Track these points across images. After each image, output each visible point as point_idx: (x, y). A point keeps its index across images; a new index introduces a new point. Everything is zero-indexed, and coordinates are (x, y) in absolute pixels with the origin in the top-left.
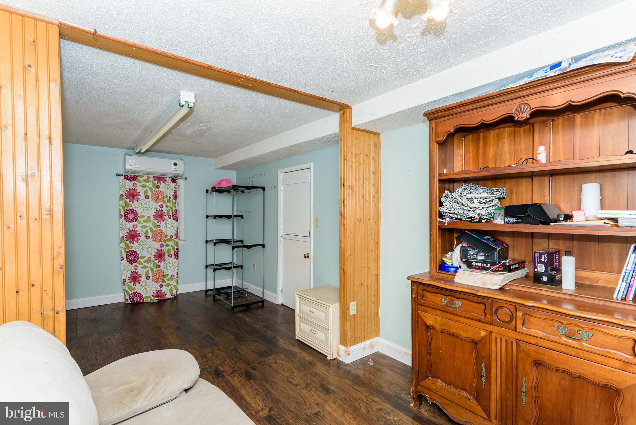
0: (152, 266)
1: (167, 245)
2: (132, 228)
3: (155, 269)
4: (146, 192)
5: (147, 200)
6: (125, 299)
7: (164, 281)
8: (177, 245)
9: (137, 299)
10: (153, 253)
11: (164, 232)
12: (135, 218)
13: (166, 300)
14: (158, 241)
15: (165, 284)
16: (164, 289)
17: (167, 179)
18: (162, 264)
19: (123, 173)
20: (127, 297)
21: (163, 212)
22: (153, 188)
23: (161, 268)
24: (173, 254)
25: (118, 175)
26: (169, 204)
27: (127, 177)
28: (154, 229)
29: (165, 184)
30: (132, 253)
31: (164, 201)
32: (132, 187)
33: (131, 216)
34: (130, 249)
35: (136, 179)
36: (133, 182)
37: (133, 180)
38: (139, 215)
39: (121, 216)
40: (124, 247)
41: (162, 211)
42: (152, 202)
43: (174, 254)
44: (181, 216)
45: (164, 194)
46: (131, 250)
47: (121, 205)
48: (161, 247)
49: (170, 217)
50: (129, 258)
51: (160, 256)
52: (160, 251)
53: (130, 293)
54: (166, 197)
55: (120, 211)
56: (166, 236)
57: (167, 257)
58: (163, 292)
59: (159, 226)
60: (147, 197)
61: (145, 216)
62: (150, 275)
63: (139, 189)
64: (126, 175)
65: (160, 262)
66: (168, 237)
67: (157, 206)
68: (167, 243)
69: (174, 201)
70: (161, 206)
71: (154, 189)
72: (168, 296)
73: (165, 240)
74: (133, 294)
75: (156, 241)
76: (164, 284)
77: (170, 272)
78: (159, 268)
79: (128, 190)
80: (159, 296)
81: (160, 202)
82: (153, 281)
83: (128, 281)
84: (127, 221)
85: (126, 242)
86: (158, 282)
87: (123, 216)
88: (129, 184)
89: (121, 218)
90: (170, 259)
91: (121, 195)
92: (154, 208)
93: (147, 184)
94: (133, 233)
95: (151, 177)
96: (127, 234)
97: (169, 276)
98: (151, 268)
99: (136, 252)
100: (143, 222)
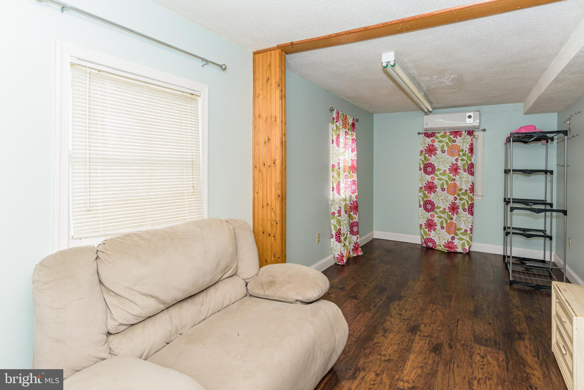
0: (446, 217)
1: (461, 199)
2: (430, 180)
3: (449, 221)
4: (443, 146)
5: (443, 154)
6: (422, 242)
7: (456, 234)
8: (472, 199)
9: (430, 245)
10: (448, 205)
11: (458, 185)
12: (433, 171)
13: (456, 253)
14: (453, 194)
15: (458, 237)
16: (456, 242)
17: (463, 132)
18: (455, 217)
19: (424, 132)
20: (423, 241)
21: (458, 165)
22: (449, 142)
23: (454, 220)
24: (467, 209)
25: (419, 134)
26: (465, 158)
27: (427, 135)
28: (450, 182)
29: (461, 138)
30: (430, 203)
31: (459, 155)
32: (430, 143)
33: (429, 169)
34: (427, 199)
35: (434, 135)
36: (432, 138)
37: (432, 137)
38: (436, 168)
39: (420, 169)
40: (422, 196)
41: (457, 164)
42: (448, 156)
43: (468, 209)
44: (477, 170)
45: (460, 148)
46: (429, 199)
47: (421, 159)
48: (455, 200)
49: (465, 170)
50: (426, 207)
51: (454, 208)
52: (454, 204)
53: (425, 237)
54: (461, 151)
55: (420, 165)
56: (461, 190)
57: (460, 210)
58: (455, 244)
59: (454, 180)
60: (443, 152)
61: (441, 169)
62: (445, 225)
63: (437, 144)
64: (426, 133)
65: (453, 214)
66: (463, 191)
67: (453, 160)
68: (462, 196)
69: (470, 155)
70: (457, 160)
71: (450, 144)
72: (459, 250)
73: (459, 193)
74: (427, 239)
75: (451, 194)
76: (456, 237)
77: (463, 227)
78: (452, 220)
79: (428, 146)
80: (449, 247)
81: (456, 156)
82: (446, 231)
83: (424, 227)
84: (426, 174)
85: (424, 192)
86: (450, 233)
87: (423, 169)
88: (428, 141)
89: (420, 170)
90: (464, 213)
91: (421, 151)
92: (449, 162)
93: (444, 140)
94: (431, 185)
95: (448, 132)
96: (425, 185)
97: (463, 231)
98: (446, 219)
99: (433, 202)
100: (439, 175)
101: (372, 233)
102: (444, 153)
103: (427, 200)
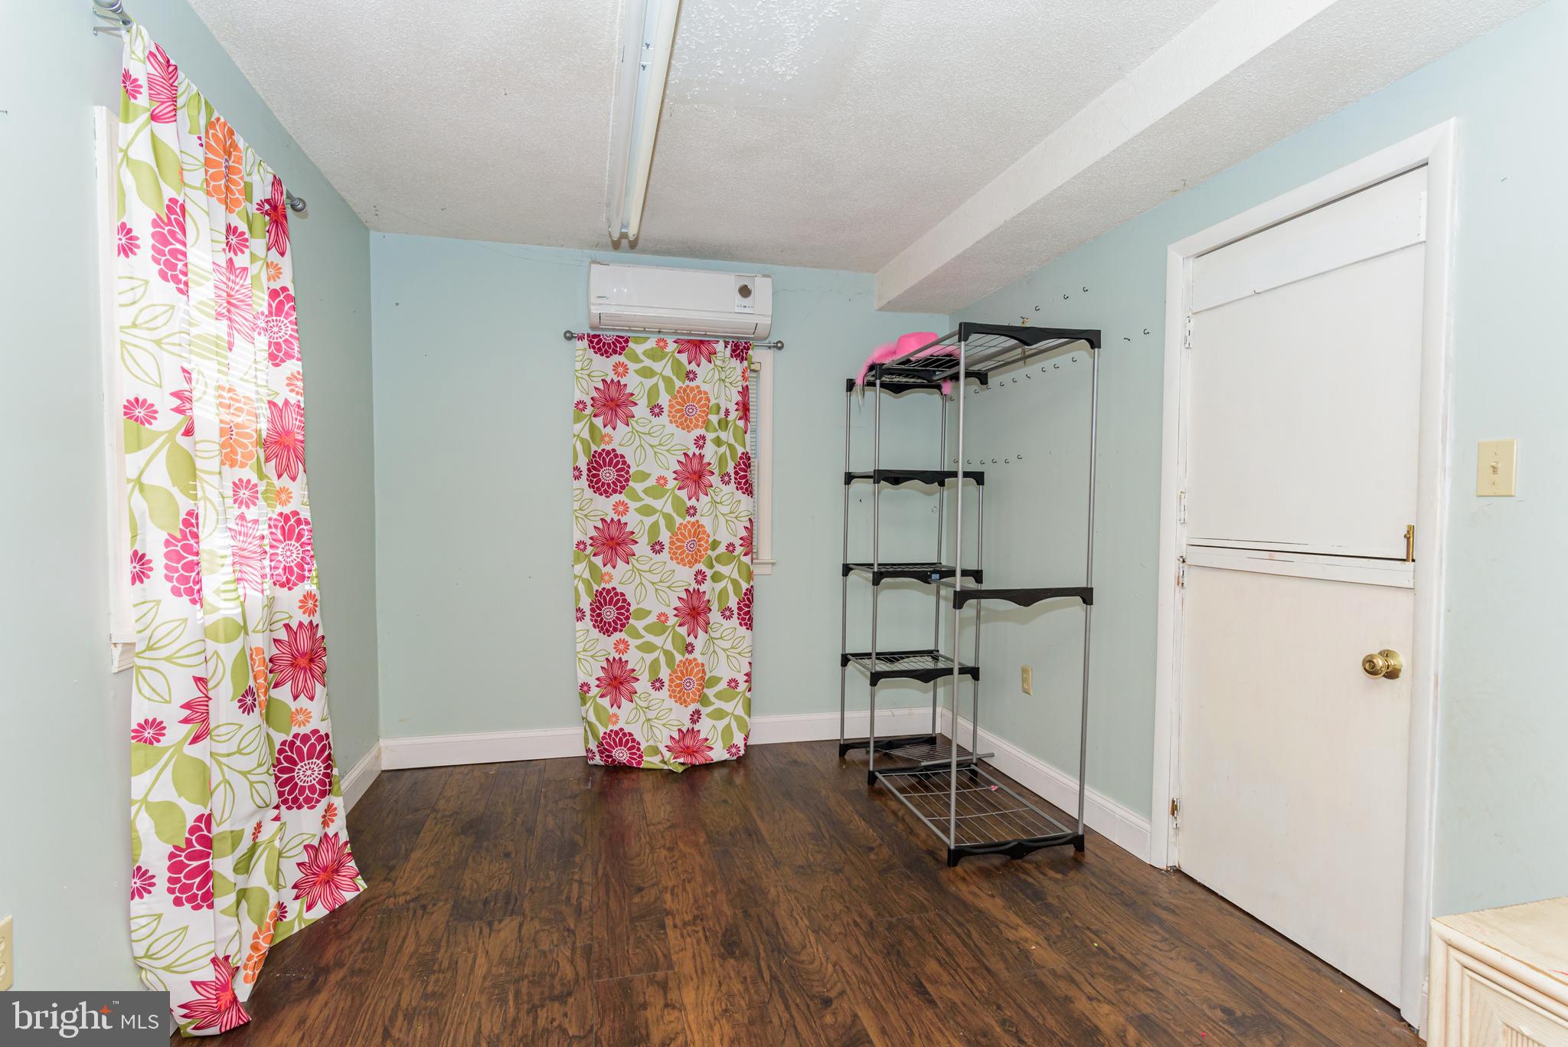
0: (669, 646)
1: (716, 577)
2: (610, 515)
3: (678, 657)
4: (653, 392)
5: (656, 420)
6: (588, 750)
7: (704, 700)
8: (750, 576)
9: (621, 755)
10: (670, 602)
11: (708, 529)
12: (620, 482)
13: (710, 766)
14: (690, 562)
15: (710, 709)
16: (705, 727)
17: (720, 347)
18: (700, 641)
19: (586, 330)
20: (593, 745)
21: (706, 460)
22: (674, 378)
23: (696, 654)
24: (735, 608)
25: (569, 336)
26: (723, 435)
27: (598, 343)
28: (678, 520)
29: (712, 366)
30: (611, 599)
31: (707, 424)
32: (611, 376)
33: (608, 475)
34: (603, 585)
35: (623, 348)
36: (616, 358)
37: (615, 352)
38: (631, 471)
39: (577, 473)
40: (587, 575)
41: (701, 457)
42: (672, 428)
43: (740, 609)
44: (763, 475)
45: (708, 399)
46: (608, 586)
47: (578, 436)
48: (698, 582)
49: (726, 478)
50: (599, 615)
51: (694, 612)
52: (695, 597)
53: (601, 730)
54: (715, 409)
55: (576, 457)
56: (715, 545)
57: (715, 616)
58: (702, 736)
59: (691, 511)
60: (656, 410)
61: (649, 475)
62: (664, 674)
63: (633, 382)
64: (595, 336)
65: (692, 632)
66: (722, 549)
67: (685, 440)
68: (718, 567)
69: (741, 423)
70: (700, 441)
71: (678, 384)
72: (718, 754)
73: (710, 557)
74: (610, 735)
75: (682, 562)
76: (704, 711)
77: (724, 671)
78: (691, 652)
79: (601, 386)
80: (688, 751)
81: (696, 426)
82: (670, 696)
83: (595, 691)
84: (597, 490)
85: (593, 559)
86: (685, 701)
87: (585, 473)
88: (604, 366)
89: (577, 478)
90: (727, 624)
91: (579, 403)
92: (677, 447)
93: (657, 367)
94: (614, 531)
95: (670, 340)
96: (594, 534)
97: (723, 685)
98: (667, 653)
99: (623, 595)
100: (642, 495)
101: (374, 752)
102: (658, 415)
103: (604, 589)
